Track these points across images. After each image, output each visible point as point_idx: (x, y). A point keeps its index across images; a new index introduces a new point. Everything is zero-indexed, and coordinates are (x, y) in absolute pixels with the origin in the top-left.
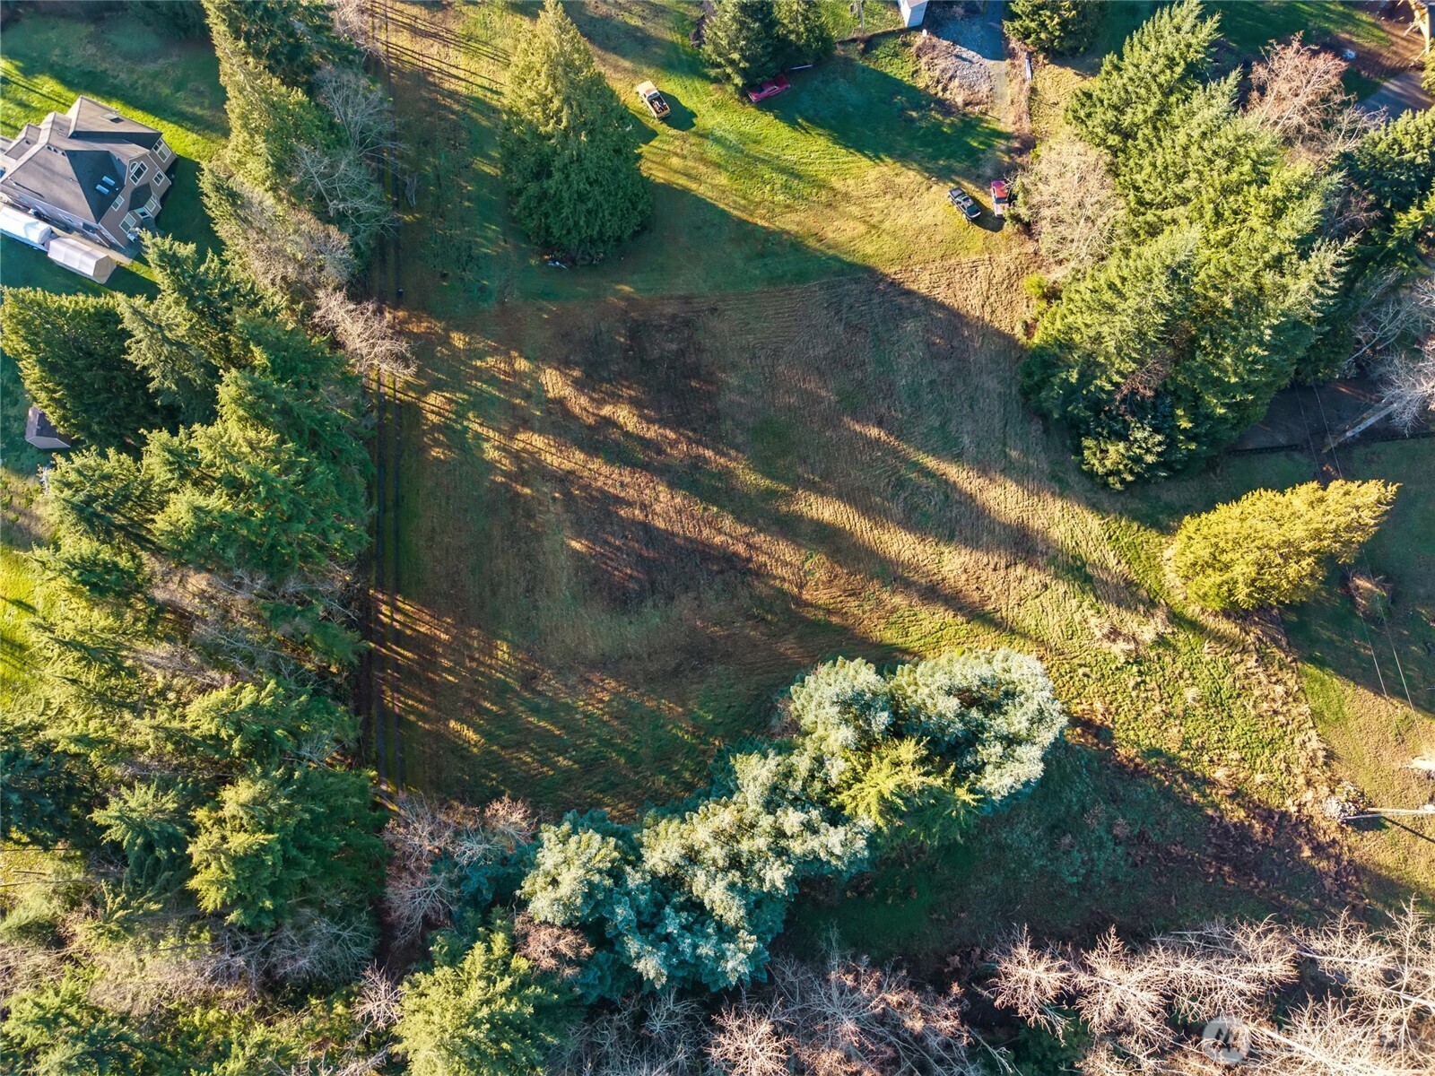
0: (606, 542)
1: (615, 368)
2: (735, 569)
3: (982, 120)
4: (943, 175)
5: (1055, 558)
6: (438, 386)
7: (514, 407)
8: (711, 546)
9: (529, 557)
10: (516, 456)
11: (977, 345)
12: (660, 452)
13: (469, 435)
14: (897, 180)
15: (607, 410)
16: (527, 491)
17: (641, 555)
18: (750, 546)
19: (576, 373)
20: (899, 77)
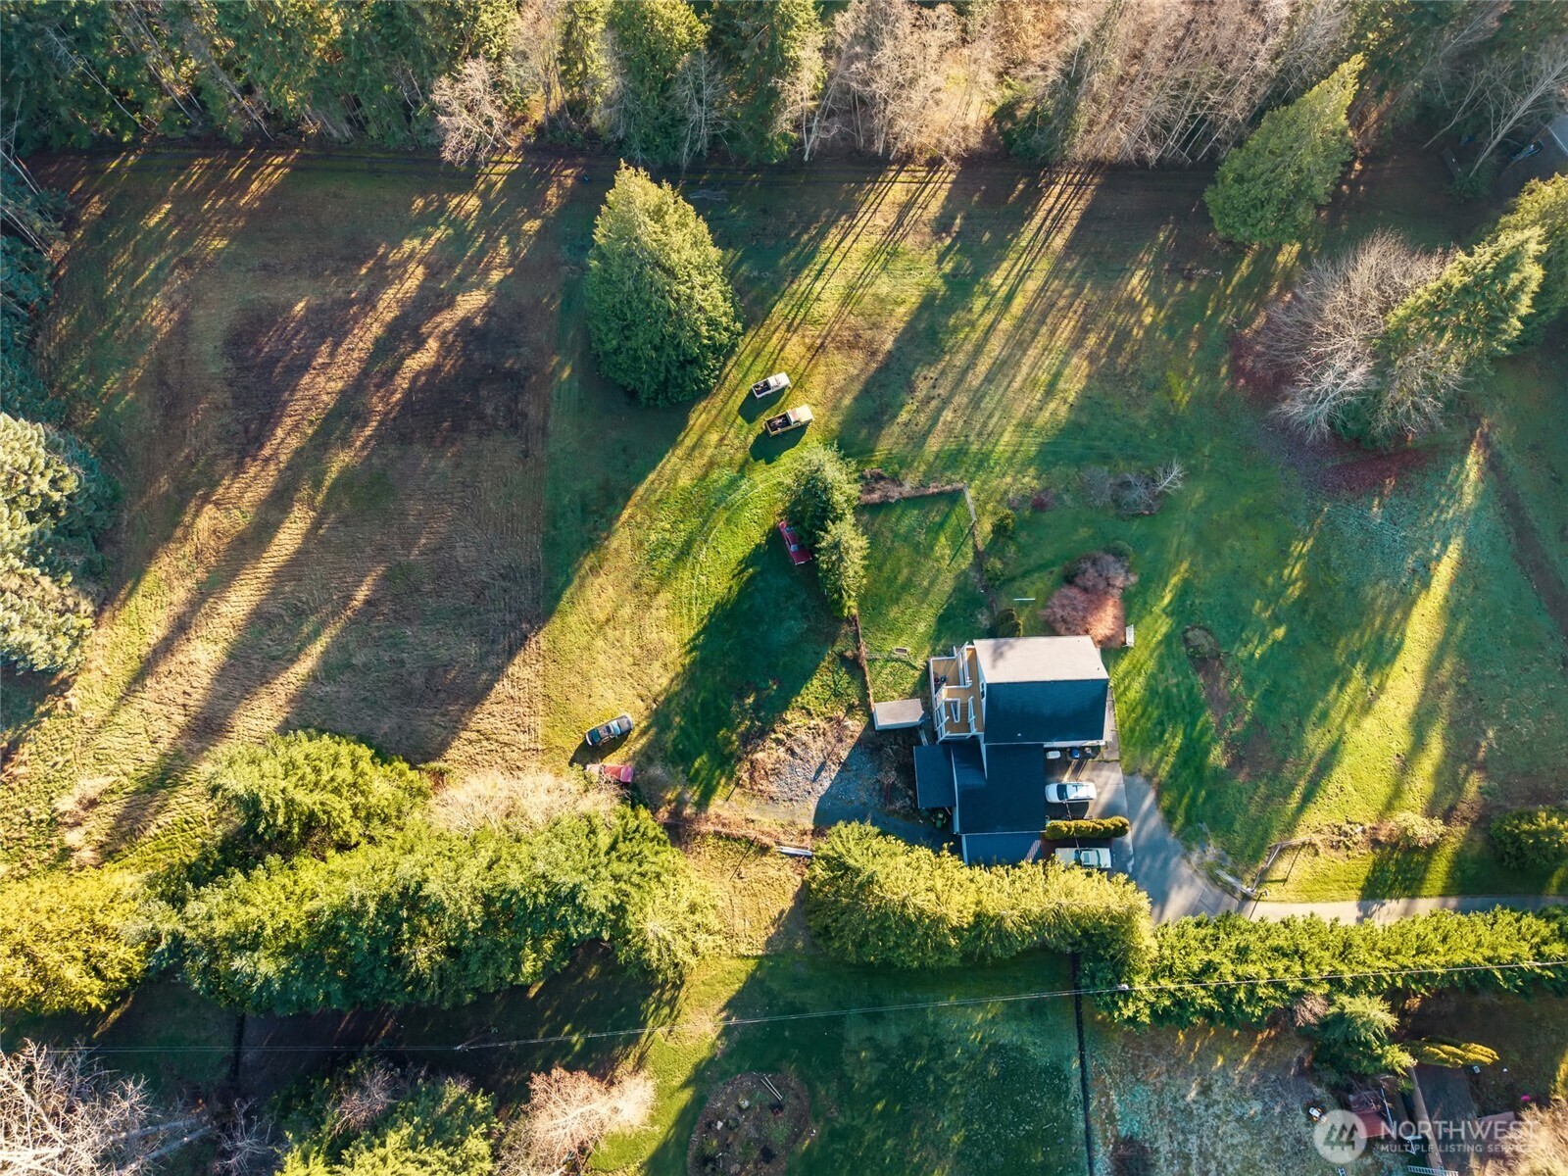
0: (297, 332)
1: (476, 355)
2: (246, 444)
3: (730, 778)
4: (659, 718)
5: (182, 758)
6: (486, 207)
7: (452, 267)
8: (276, 425)
9: (297, 269)
10: (402, 264)
11: (437, 719)
12: (378, 387)
13: (430, 229)
14: (657, 665)
15: (433, 344)
16: (364, 271)
17: (278, 361)
18: (267, 460)
19: (478, 321)
20: (803, 691)
